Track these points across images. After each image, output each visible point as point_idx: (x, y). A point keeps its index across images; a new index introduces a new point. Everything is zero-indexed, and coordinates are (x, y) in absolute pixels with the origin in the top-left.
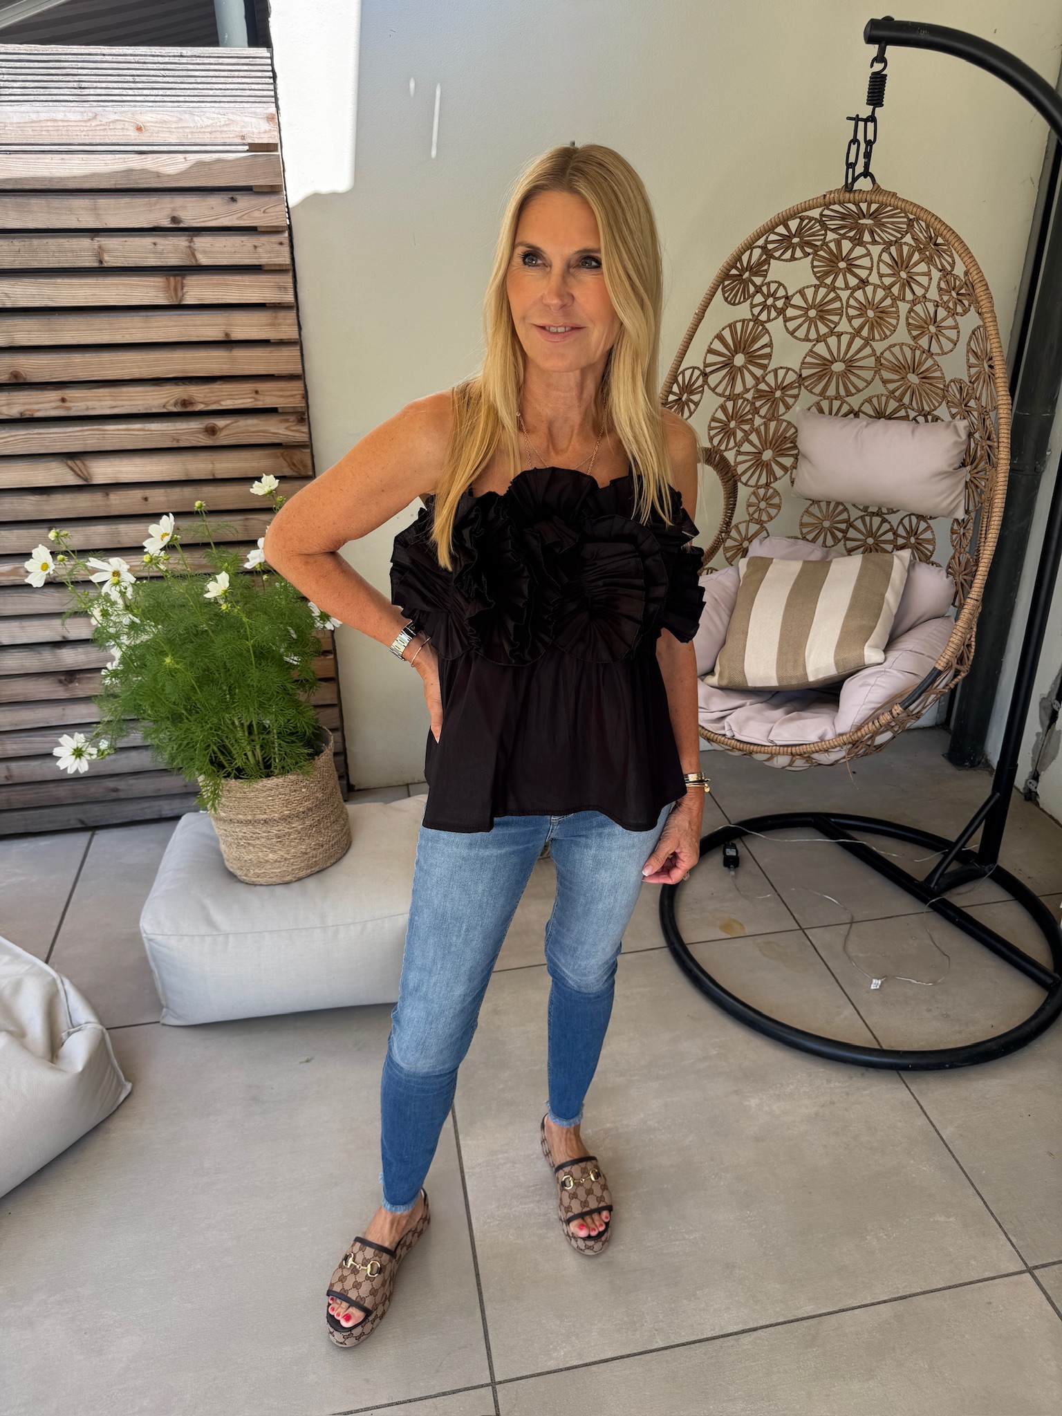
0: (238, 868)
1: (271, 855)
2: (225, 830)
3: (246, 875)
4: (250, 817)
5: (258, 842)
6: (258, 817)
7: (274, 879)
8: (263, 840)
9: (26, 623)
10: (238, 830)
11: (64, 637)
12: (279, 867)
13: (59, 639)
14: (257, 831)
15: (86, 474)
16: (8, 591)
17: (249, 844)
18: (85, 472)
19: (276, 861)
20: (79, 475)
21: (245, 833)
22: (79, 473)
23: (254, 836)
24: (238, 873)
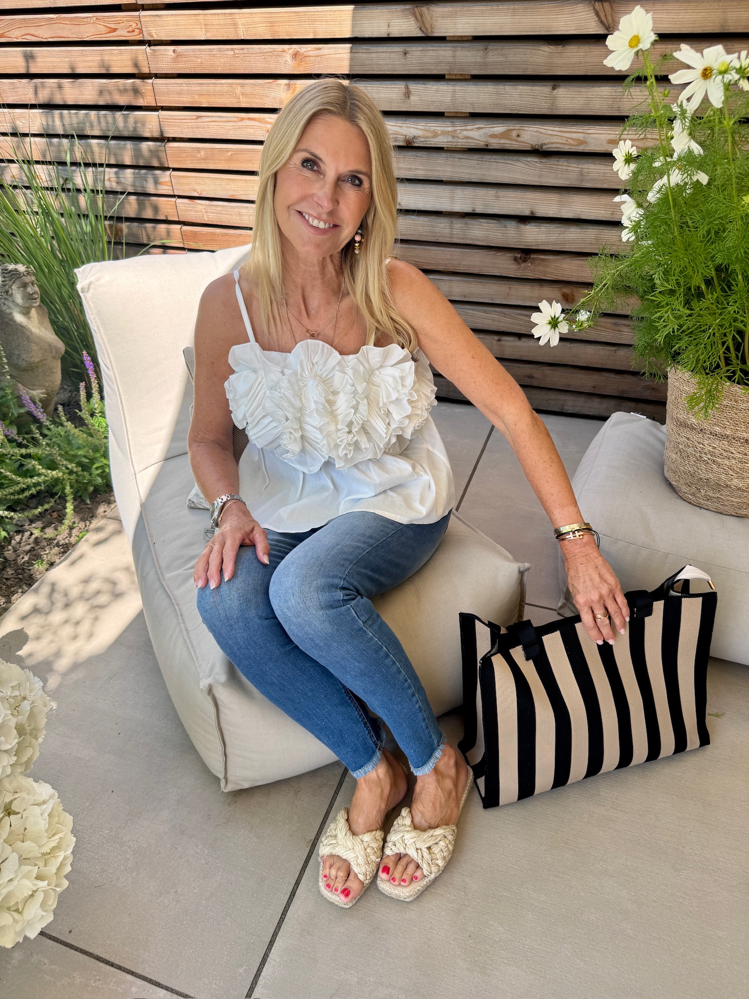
0: (686, 484)
1: (736, 480)
2: (688, 439)
3: (693, 494)
4: (728, 432)
5: (726, 462)
6: (738, 434)
7: (726, 508)
8: (734, 461)
9: (502, 193)
10: (706, 442)
11: (532, 213)
12: (739, 497)
13: (527, 213)
14: (732, 450)
15: (610, 21)
16: (495, 157)
17: (714, 461)
18: (610, 18)
19: (739, 489)
20: (602, 22)
21: (715, 448)
22: (604, 19)
23: (725, 454)
24: (684, 488)
